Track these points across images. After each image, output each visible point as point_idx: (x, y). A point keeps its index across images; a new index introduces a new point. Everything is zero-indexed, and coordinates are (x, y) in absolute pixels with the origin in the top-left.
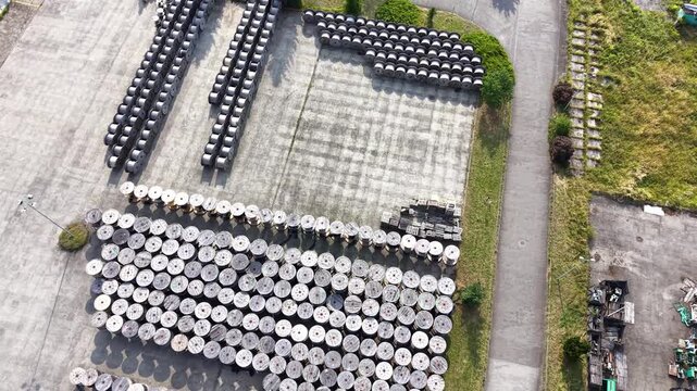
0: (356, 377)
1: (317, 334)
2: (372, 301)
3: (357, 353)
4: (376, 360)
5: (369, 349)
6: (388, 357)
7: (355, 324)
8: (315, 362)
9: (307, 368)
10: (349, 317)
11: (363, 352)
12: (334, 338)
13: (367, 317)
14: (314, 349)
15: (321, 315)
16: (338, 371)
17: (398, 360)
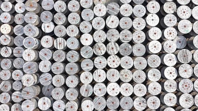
0: (131, 69)
1: (155, 33)
2: (190, 71)
3: (148, 67)
4: (146, 83)
5: (154, 76)
6: (150, 91)
7: (170, 61)
8: (134, 37)
9: (129, 32)
10: (174, 56)
11: (150, 72)
12: (155, 47)
13: (177, 69)
14: (143, 34)
15: (170, 34)
16: (132, 55)
17: (150, 99)
